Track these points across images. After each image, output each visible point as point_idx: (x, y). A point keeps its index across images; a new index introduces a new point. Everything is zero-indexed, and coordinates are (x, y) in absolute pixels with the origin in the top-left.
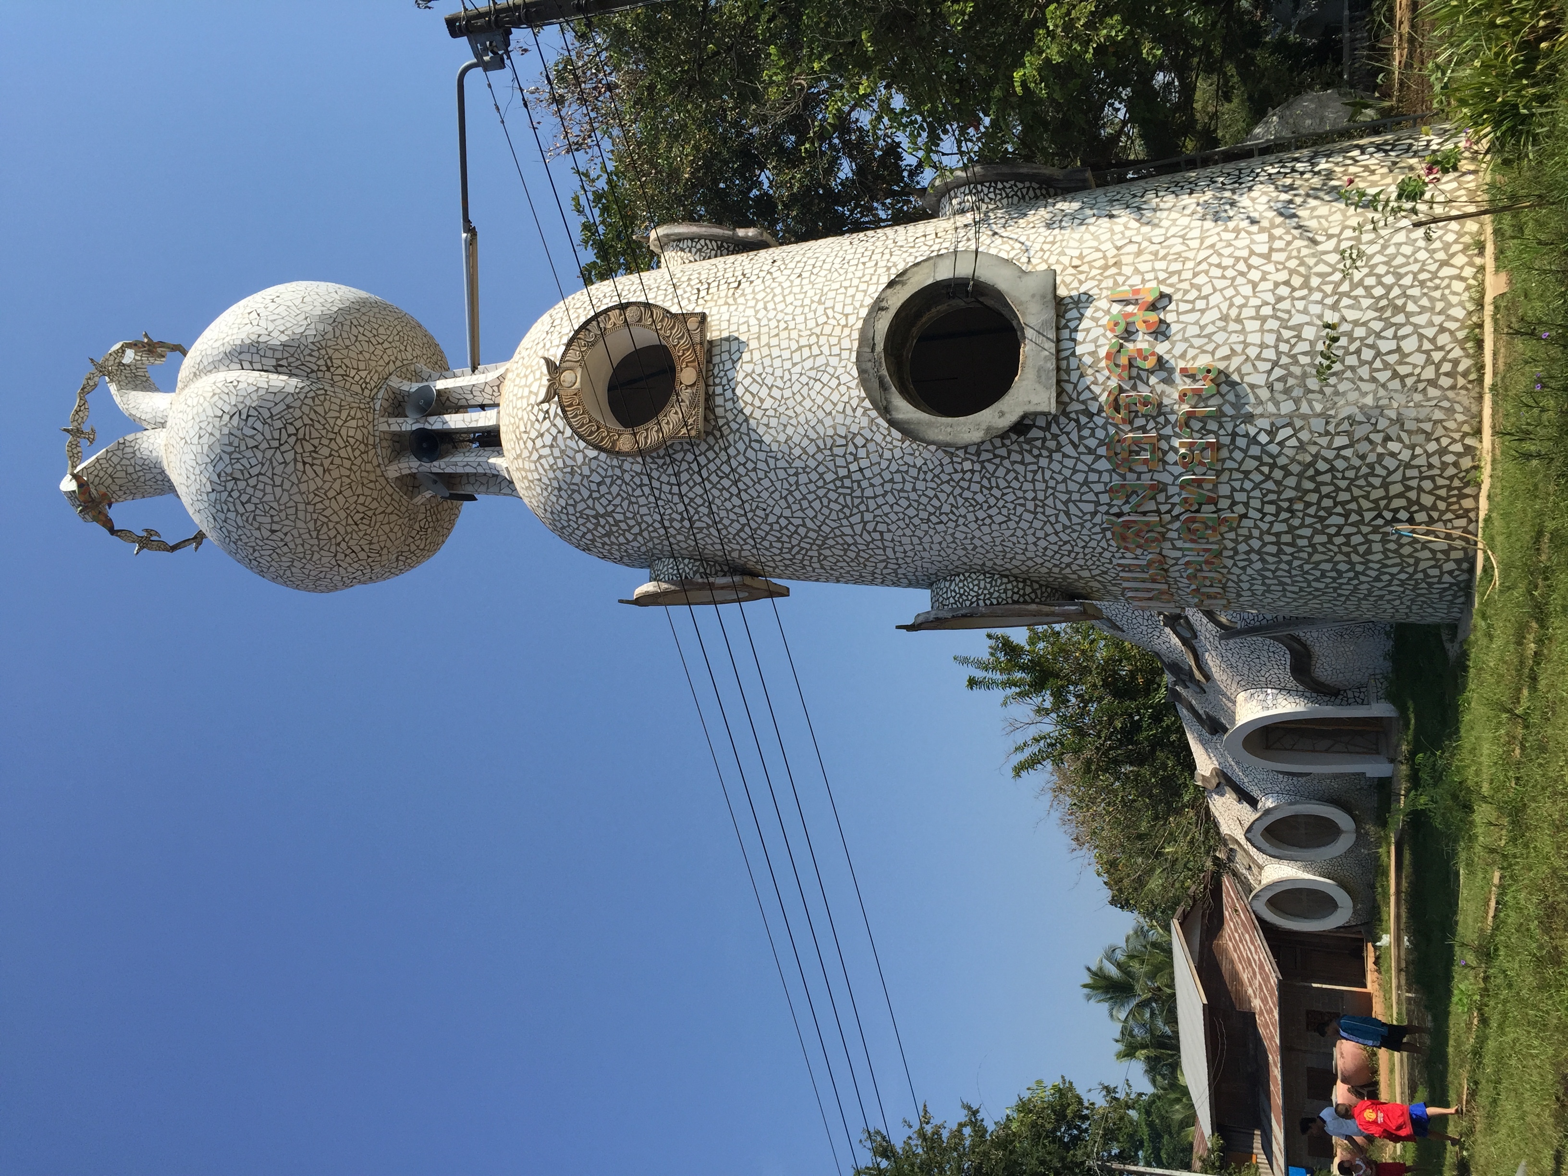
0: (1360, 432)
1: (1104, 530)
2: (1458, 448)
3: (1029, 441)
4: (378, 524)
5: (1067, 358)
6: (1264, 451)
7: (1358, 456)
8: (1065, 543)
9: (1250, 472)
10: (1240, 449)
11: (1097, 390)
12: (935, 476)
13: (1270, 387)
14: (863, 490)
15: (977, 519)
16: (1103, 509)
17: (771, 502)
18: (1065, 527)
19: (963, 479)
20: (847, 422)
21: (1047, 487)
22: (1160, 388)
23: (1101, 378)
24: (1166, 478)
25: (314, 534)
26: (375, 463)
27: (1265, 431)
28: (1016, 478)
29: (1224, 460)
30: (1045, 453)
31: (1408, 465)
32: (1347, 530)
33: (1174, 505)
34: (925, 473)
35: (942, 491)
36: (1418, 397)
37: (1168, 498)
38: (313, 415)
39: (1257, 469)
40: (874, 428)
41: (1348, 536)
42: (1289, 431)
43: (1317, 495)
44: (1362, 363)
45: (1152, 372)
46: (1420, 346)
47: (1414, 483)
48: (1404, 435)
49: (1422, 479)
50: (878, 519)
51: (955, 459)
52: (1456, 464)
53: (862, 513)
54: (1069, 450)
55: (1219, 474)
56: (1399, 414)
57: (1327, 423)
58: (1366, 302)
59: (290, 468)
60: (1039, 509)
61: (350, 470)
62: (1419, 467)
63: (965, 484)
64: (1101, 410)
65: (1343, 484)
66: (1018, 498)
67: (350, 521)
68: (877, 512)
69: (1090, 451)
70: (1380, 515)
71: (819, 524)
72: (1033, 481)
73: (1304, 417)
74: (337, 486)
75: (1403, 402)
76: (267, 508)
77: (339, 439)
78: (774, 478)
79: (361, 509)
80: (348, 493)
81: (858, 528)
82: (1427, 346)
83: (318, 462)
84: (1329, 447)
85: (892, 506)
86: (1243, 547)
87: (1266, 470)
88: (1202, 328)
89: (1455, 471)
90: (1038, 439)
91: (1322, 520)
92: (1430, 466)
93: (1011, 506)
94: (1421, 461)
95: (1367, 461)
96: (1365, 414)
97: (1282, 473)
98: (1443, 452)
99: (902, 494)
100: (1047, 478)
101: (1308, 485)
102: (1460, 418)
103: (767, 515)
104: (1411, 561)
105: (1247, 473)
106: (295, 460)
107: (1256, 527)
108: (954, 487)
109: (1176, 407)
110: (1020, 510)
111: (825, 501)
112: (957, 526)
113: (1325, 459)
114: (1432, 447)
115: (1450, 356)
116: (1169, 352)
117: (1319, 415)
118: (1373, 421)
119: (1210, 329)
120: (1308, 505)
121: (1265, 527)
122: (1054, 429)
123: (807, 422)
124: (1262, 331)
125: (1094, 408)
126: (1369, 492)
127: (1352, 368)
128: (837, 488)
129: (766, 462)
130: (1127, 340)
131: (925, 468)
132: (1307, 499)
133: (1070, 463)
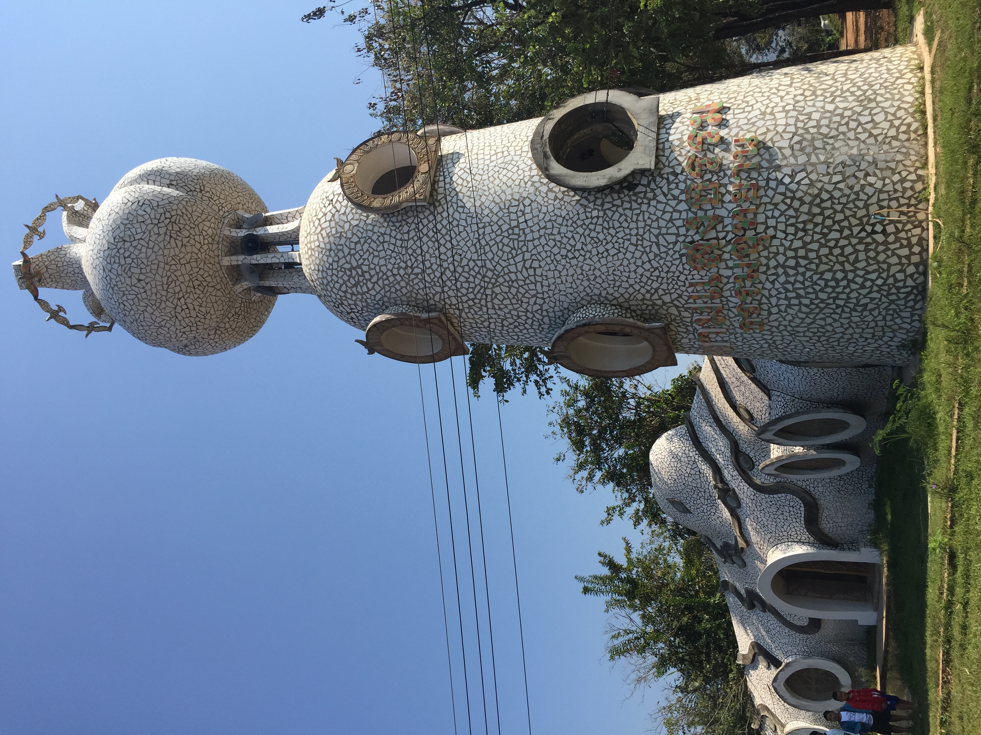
0: (849, 171)
1: (681, 256)
2: (913, 177)
3: (635, 194)
4: (208, 294)
5: (663, 143)
6: (787, 189)
7: (849, 188)
8: (656, 269)
9: (778, 204)
10: (772, 189)
11: (681, 159)
12: (573, 222)
13: (792, 148)
14: (526, 235)
15: (598, 253)
16: (681, 239)
17: (465, 249)
18: (656, 255)
19: (591, 223)
20: (521, 191)
21: (646, 225)
22: (721, 155)
23: (684, 152)
24: (723, 213)
25: (165, 287)
26: (216, 253)
27: (788, 175)
28: (626, 220)
29: (761, 197)
30: (646, 201)
31: (881, 191)
32: (843, 242)
33: (728, 232)
34: (567, 220)
35: (577, 233)
36: (886, 147)
37: (724, 227)
38: (184, 211)
39: (783, 201)
40: (537, 193)
41: (842, 248)
42: (804, 174)
43: (821, 217)
44: (850, 130)
45: (715, 145)
46: (886, 118)
47: (885, 204)
48: (877, 172)
49: (890, 200)
50: (534, 257)
51: (587, 210)
52: (912, 188)
53: (523, 253)
54: (661, 198)
55: (758, 206)
56: (874, 158)
57: (828, 167)
58: (851, 99)
59: (161, 238)
60: (640, 242)
61: (199, 250)
62: (888, 192)
63: (592, 227)
64: (683, 171)
65: (839, 208)
66: (626, 235)
67: (191, 284)
68: (534, 252)
69: (675, 198)
70: (863, 229)
71: (494, 264)
72: (637, 221)
73: (813, 165)
74: (188, 257)
75: (877, 151)
76: (140, 262)
77: (196, 229)
78: (469, 231)
79: (200, 278)
80: (194, 264)
81: (520, 266)
82: (890, 117)
83: (180, 238)
84: (829, 183)
85: (543, 247)
86: (773, 263)
87: (788, 201)
88: (748, 120)
89: (912, 193)
90: (641, 192)
91: (825, 235)
92: (896, 191)
93: (621, 241)
94: (889, 188)
95: (855, 190)
96: (852, 160)
97: (799, 203)
98: (903, 180)
99: (551, 237)
100: (646, 218)
101: (816, 210)
102: (913, 158)
103: (461, 259)
104: (885, 266)
105: (776, 205)
106: (166, 233)
107: (782, 245)
108: (585, 230)
109: (731, 165)
110: (627, 243)
111: (500, 245)
112: (585, 259)
113: (827, 191)
114: (896, 178)
115: (905, 122)
116: (728, 134)
117: (823, 163)
118: (858, 164)
119: (754, 120)
120: (816, 225)
121: (787, 244)
122: (653, 186)
123: (495, 193)
124: (786, 117)
125: (678, 170)
126: (856, 212)
127: (844, 133)
128: (509, 235)
129: (466, 220)
130: (701, 130)
131: (567, 217)
132: (815, 220)
133: (661, 207)
